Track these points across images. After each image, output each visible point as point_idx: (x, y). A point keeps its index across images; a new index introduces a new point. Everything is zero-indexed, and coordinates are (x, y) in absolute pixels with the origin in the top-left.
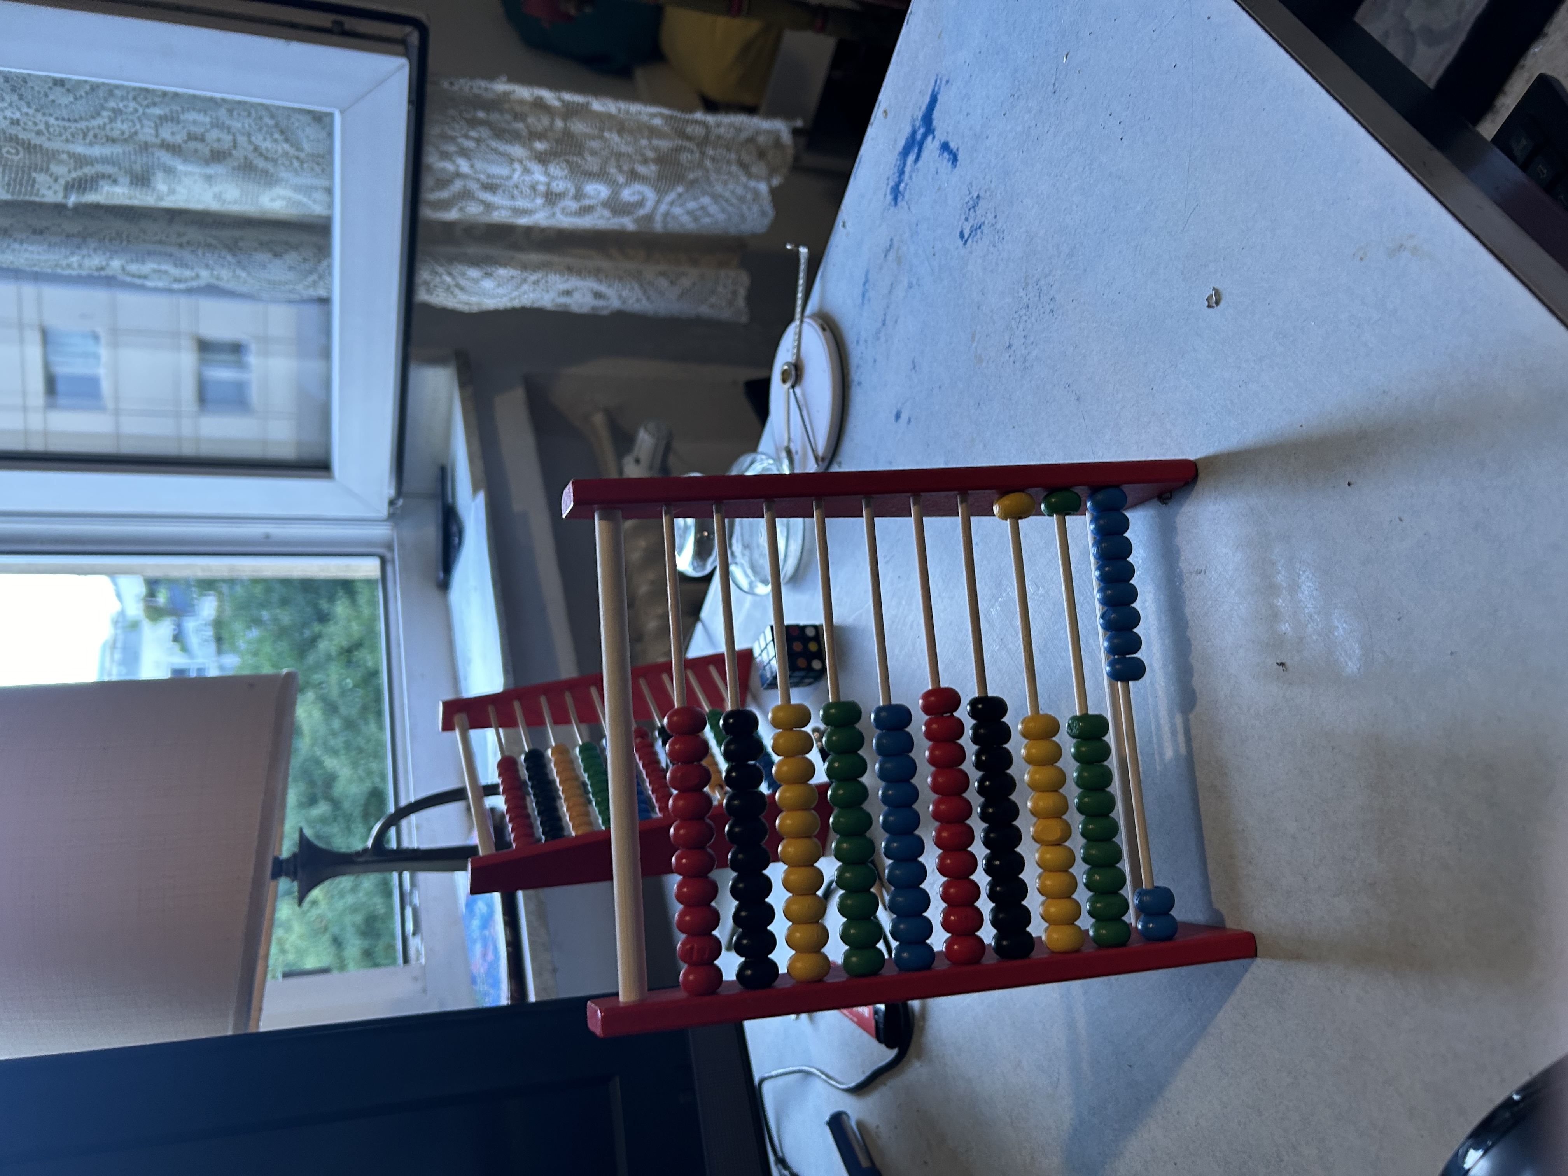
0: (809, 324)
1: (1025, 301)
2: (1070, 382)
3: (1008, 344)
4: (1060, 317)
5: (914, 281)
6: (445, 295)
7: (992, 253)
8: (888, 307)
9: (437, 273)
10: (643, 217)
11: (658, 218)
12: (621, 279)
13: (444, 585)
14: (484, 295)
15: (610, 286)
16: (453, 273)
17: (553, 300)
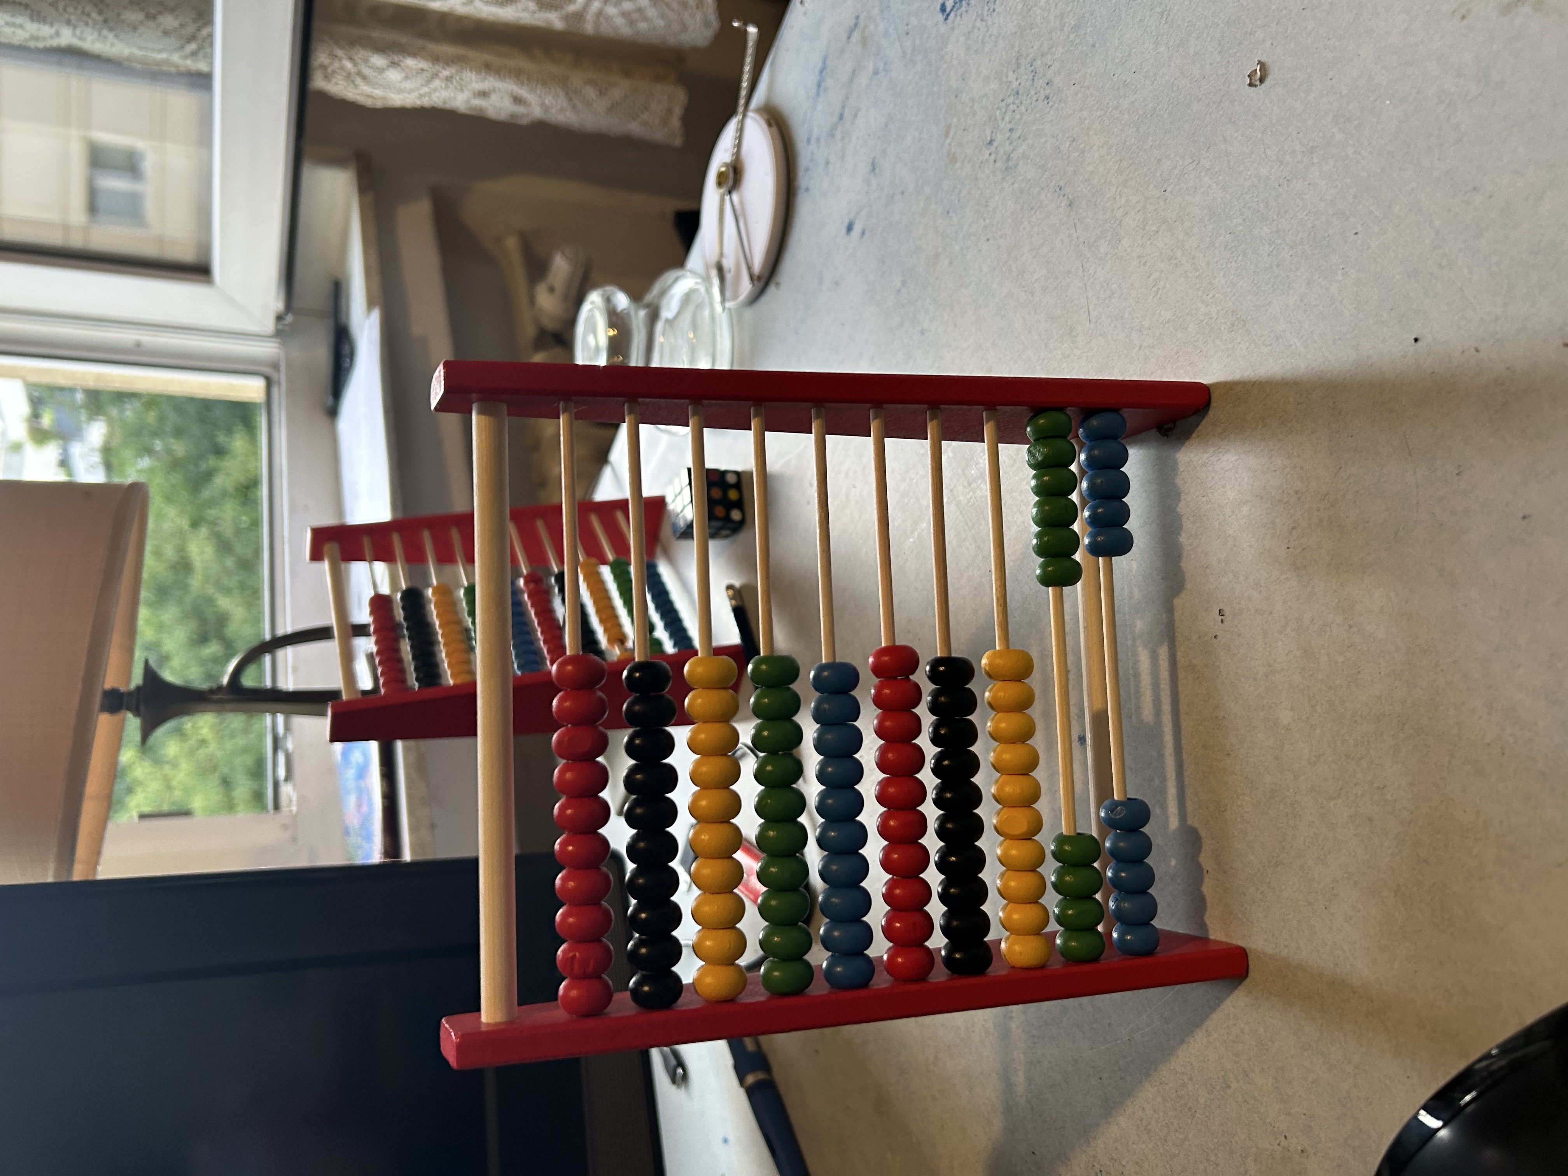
0: (753, 118)
1: (1014, 86)
2: (1062, 183)
3: (989, 139)
4: (1056, 105)
5: (881, 66)
6: (345, 84)
7: (979, 29)
8: (847, 98)
9: (336, 56)
10: (573, 14)
11: (590, 17)
12: (544, 84)
13: (333, 412)
14: (390, 88)
15: (532, 90)
16: (356, 58)
17: (467, 101)
